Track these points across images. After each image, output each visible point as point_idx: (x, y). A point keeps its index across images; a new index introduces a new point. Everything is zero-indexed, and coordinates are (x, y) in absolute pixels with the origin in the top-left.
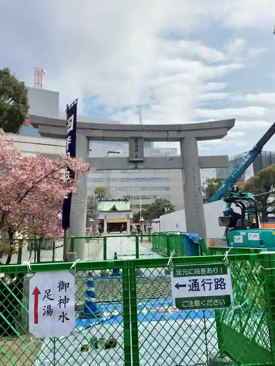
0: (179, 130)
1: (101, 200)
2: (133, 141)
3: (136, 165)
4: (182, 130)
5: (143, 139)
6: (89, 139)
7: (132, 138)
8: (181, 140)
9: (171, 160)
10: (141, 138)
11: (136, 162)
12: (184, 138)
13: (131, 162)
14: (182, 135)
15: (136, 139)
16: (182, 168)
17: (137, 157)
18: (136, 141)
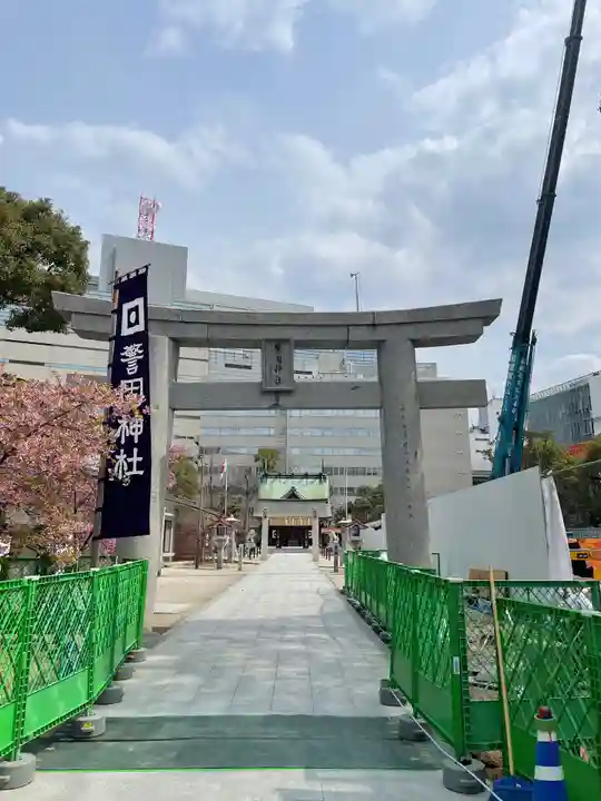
0: (374, 325)
1: (266, 476)
2: (271, 347)
3: (278, 400)
4: (379, 325)
5: (293, 344)
6: (177, 343)
7: (268, 341)
8: (378, 345)
9: (355, 388)
10: (287, 341)
11: (277, 393)
12: (383, 341)
13: (266, 392)
14: (379, 334)
15: (278, 344)
16: (381, 408)
17: (279, 381)
18: (277, 347)
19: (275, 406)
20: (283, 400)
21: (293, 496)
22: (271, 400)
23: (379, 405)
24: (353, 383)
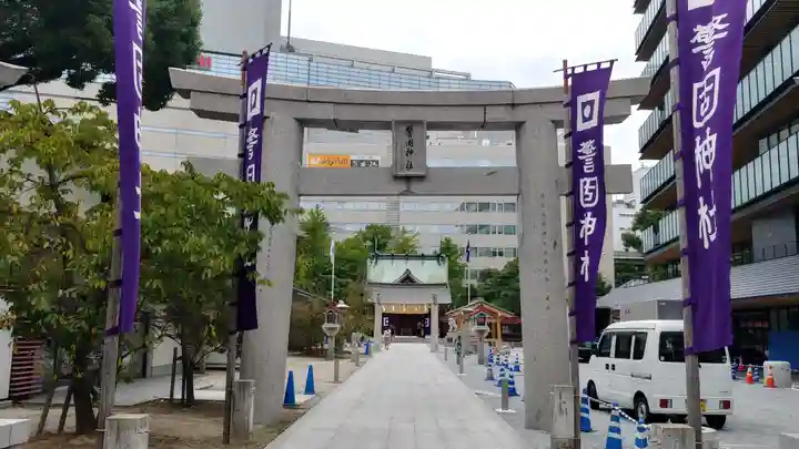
0: (513, 105)
1: (377, 256)
2: (402, 129)
3: (409, 187)
4: (519, 105)
5: (425, 126)
6: (303, 123)
7: (399, 123)
8: (518, 126)
9: (492, 173)
10: (420, 123)
11: (408, 179)
12: (523, 123)
13: (396, 178)
14: (519, 115)
15: (409, 126)
16: (518, 195)
17: (410, 167)
18: (409, 130)
19: (407, 193)
20: (415, 186)
21: (408, 280)
22: (402, 187)
23: (517, 192)
24: (489, 168)
